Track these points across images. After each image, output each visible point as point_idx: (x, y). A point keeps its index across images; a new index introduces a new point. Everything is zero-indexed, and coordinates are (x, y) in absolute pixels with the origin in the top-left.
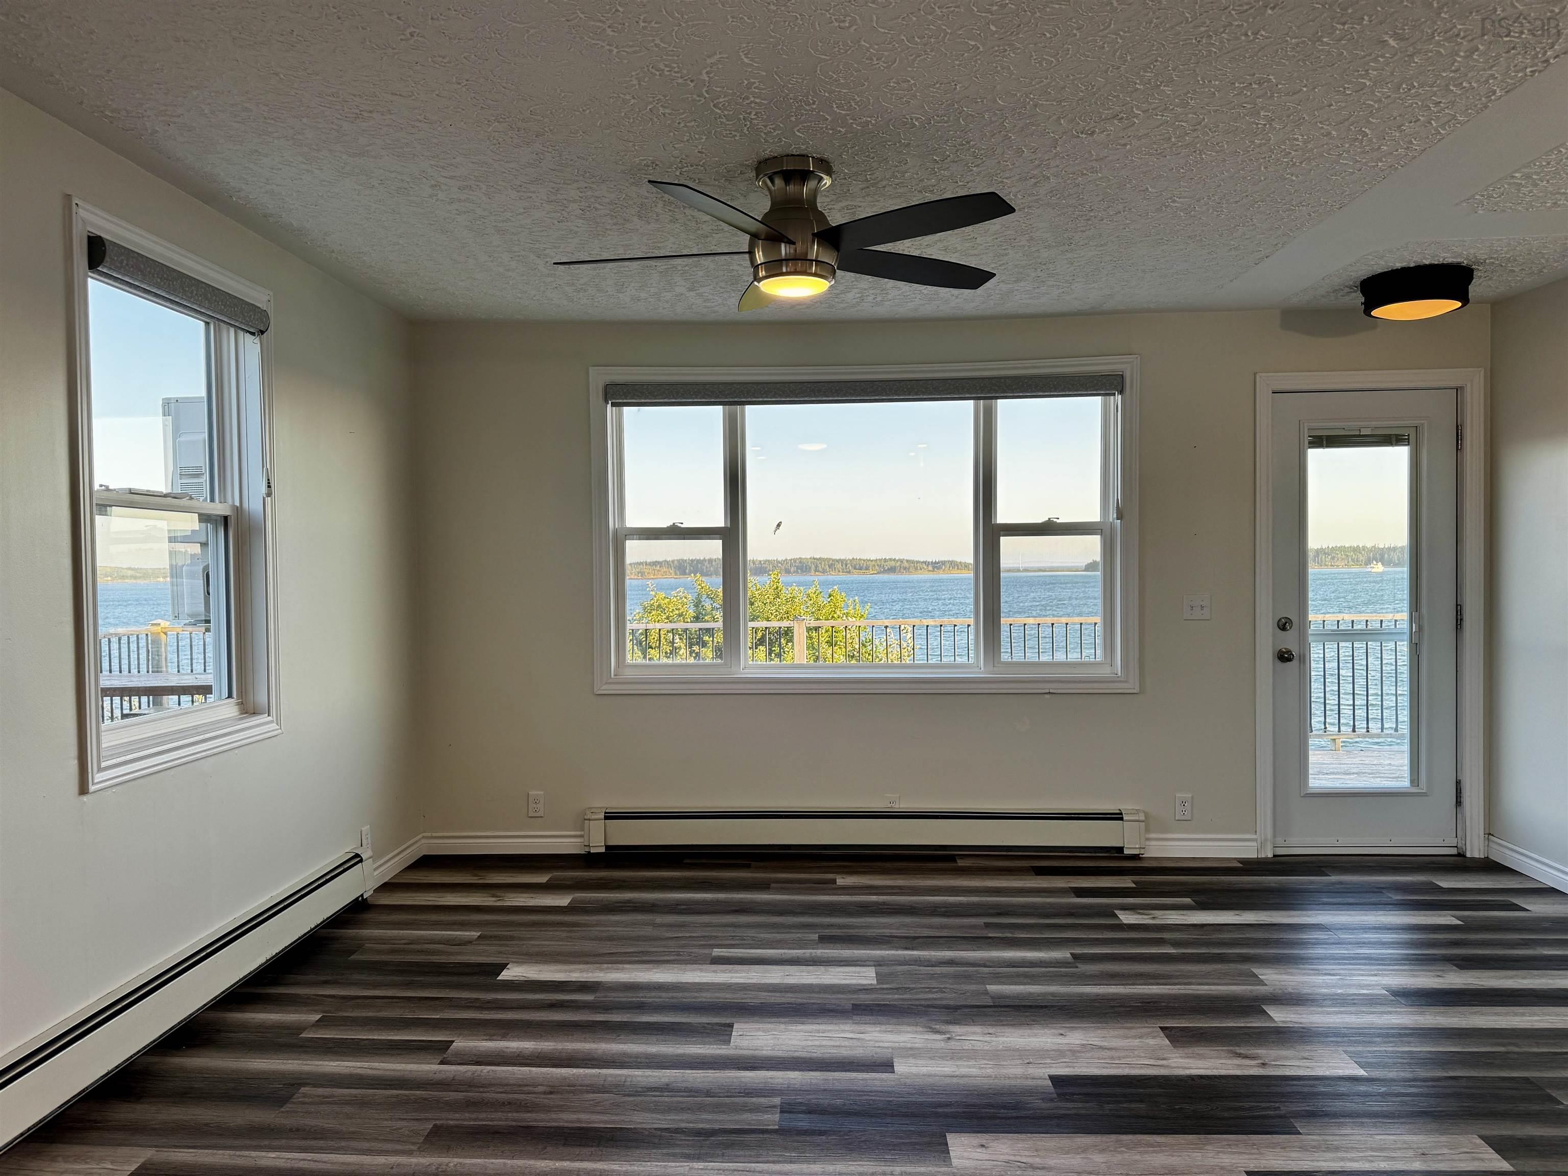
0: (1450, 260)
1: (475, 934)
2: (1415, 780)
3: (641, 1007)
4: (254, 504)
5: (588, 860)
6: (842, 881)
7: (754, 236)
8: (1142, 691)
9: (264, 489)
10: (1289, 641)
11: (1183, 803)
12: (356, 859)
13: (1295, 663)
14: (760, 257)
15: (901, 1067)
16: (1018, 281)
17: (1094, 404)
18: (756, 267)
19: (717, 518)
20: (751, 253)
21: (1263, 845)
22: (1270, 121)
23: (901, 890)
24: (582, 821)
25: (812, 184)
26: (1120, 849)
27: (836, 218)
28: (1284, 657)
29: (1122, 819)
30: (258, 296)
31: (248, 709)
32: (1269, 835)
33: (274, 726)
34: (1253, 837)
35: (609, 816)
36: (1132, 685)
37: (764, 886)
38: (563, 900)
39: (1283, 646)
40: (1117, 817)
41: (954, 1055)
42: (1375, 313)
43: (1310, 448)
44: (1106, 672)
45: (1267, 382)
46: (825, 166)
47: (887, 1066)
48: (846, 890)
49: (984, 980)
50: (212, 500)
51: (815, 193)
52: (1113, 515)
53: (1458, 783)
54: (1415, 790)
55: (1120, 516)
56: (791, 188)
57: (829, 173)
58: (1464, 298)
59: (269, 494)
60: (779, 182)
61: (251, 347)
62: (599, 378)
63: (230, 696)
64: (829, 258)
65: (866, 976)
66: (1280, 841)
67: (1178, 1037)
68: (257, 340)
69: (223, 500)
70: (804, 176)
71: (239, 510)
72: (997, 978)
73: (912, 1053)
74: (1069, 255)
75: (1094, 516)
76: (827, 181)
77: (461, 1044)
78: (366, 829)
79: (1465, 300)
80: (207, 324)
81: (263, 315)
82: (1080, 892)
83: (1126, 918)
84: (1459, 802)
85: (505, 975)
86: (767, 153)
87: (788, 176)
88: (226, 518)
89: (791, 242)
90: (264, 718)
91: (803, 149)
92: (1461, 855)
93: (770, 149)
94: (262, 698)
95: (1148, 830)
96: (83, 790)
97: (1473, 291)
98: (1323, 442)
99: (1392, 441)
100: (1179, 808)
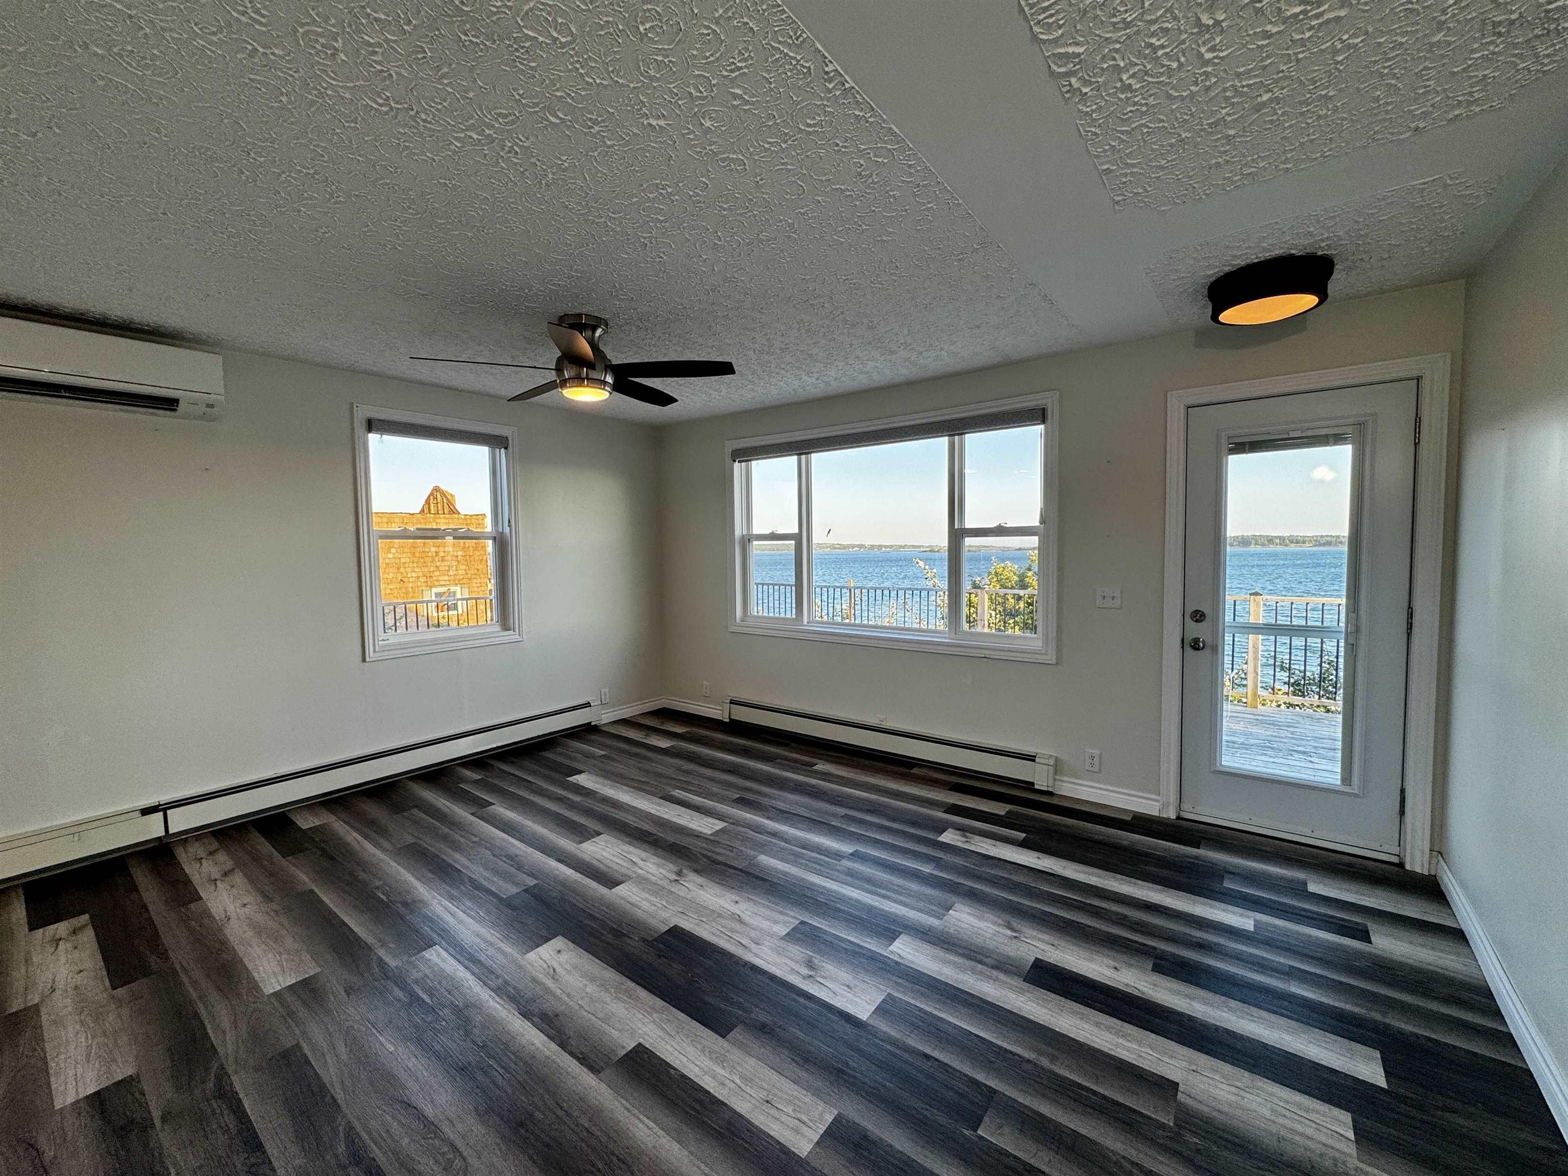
2: (1347, 778)
4: (506, 530)
6: (820, 766)
8: (1057, 664)
11: (1093, 758)
12: (588, 705)
13: (1207, 652)
21: (1165, 806)
24: (723, 703)
26: (1033, 784)
28: (1197, 645)
29: (1034, 761)
30: (502, 431)
31: (506, 627)
32: (1174, 799)
33: (517, 636)
34: (1157, 798)
35: (732, 702)
36: (1050, 658)
39: (1194, 636)
40: (1031, 758)
42: (1223, 318)
43: (1229, 454)
45: (1180, 399)
48: (811, 772)
53: (1402, 792)
54: (1347, 789)
55: (1043, 521)
58: (1323, 293)
61: (503, 456)
62: (729, 447)
63: (499, 621)
65: (713, 828)
66: (1186, 807)
68: (505, 451)
69: (496, 528)
71: (501, 534)
78: (604, 690)
81: (505, 439)
82: (953, 809)
83: (947, 836)
84: (1402, 812)
85: (572, 778)
88: (495, 538)
90: (511, 632)
92: (1401, 865)
94: (512, 624)
95: (1057, 773)
96: (364, 660)
97: (1334, 286)
98: (1241, 447)
99: (1338, 439)
100: (1089, 761)
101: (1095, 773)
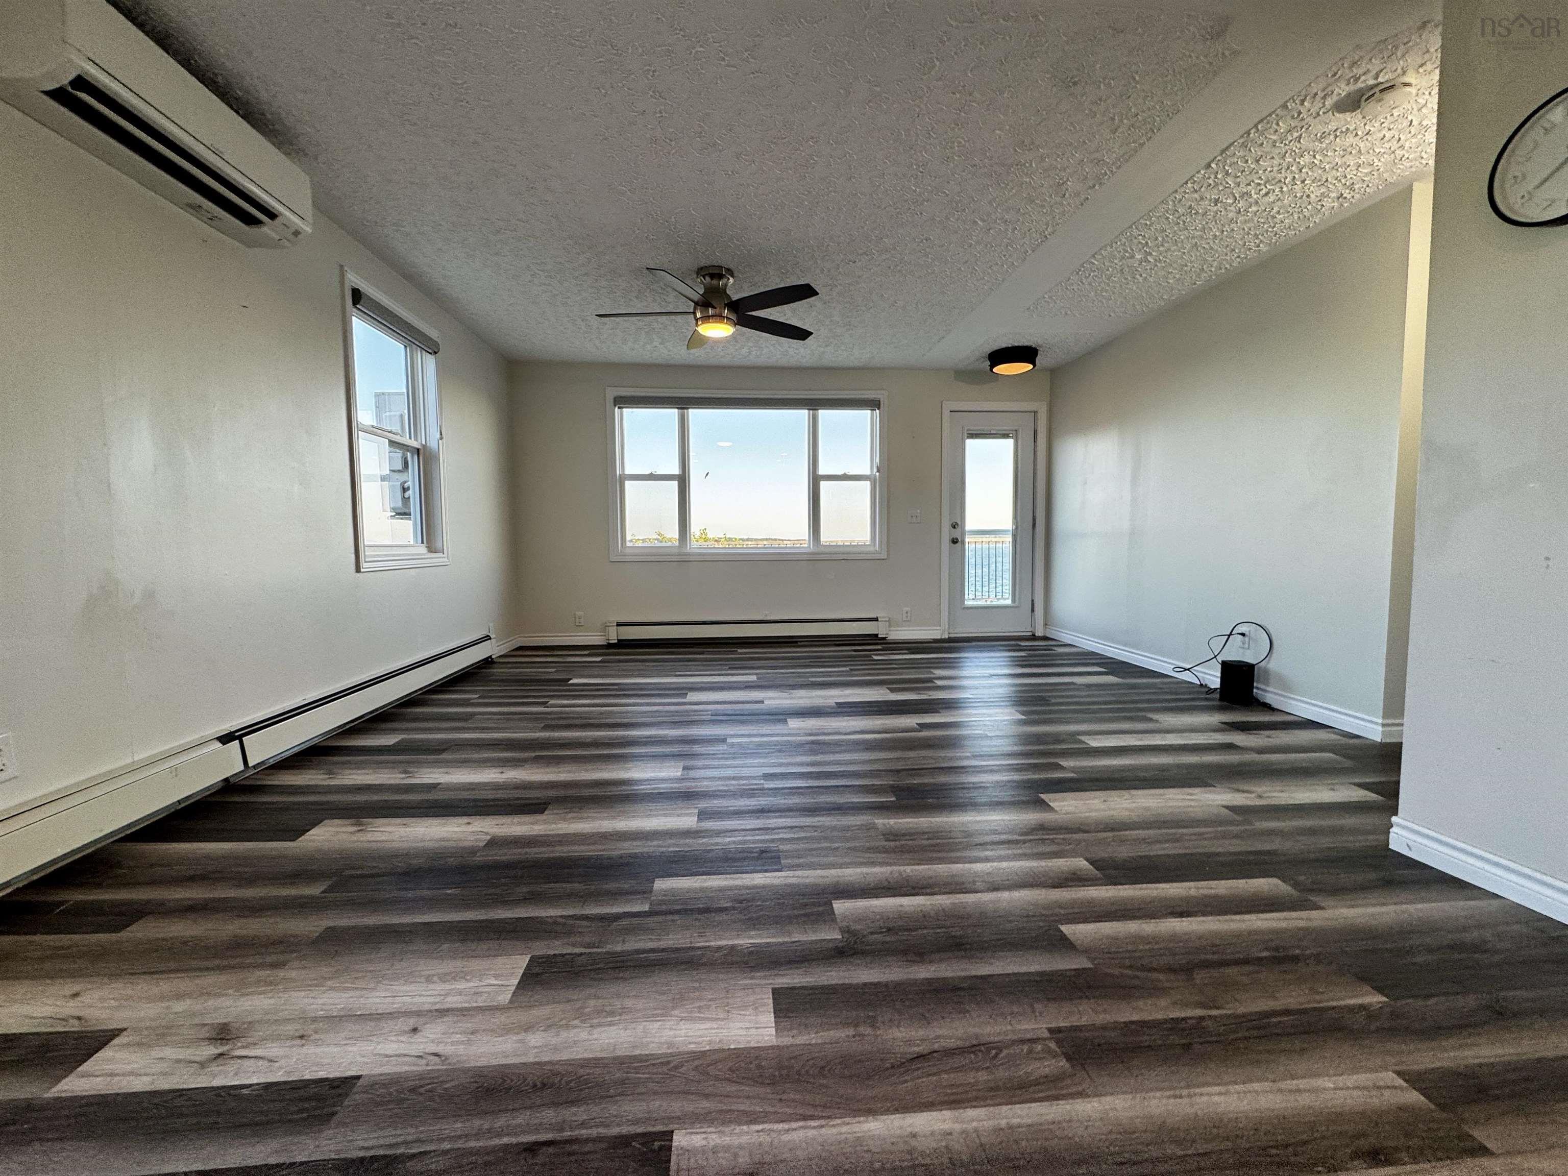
0: (1026, 344)
1: (553, 670)
2: (1013, 601)
3: (641, 689)
4: (433, 443)
5: (610, 646)
6: (739, 651)
7: (697, 304)
8: (888, 558)
9: (438, 436)
10: (956, 534)
11: (907, 613)
12: (487, 638)
13: (959, 544)
14: (699, 315)
15: (766, 702)
16: (826, 346)
17: (867, 413)
18: (697, 320)
19: (676, 471)
20: (694, 313)
21: (944, 631)
22: (933, 260)
23: (770, 653)
24: (605, 627)
25: (725, 280)
26: (876, 635)
27: (735, 297)
28: (955, 541)
29: (878, 621)
30: (433, 334)
31: (431, 549)
32: (947, 627)
33: (446, 560)
34: (939, 628)
35: (619, 625)
36: (884, 555)
37: (702, 653)
38: (599, 659)
39: (955, 536)
40: (876, 620)
41: (792, 698)
42: (995, 370)
43: (968, 438)
44: (872, 549)
45: (949, 406)
46: (730, 272)
47: (762, 702)
48: (741, 654)
49: (808, 677)
50: (410, 438)
51: (726, 285)
52: (875, 470)
53: (1033, 601)
54: (1014, 605)
55: (878, 471)
56: (715, 282)
57: (733, 277)
58: (1033, 363)
59: (441, 438)
60: (708, 279)
61: (430, 362)
62: (611, 393)
63: (422, 542)
64: (733, 317)
65: (754, 678)
66: (951, 631)
67: (892, 690)
68: (433, 357)
69: (416, 440)
70: (720, 276)
71: (424, 446)
72: (813, 677)
73: (770, 698)
74: (851, 332)
75: (867, 472)
76: (731, 280)
77: (552, 702)
78: (491, 625)
79: (1034, 366)
80: (406, 347)
81: (436, 344)
82: (855, 651)
83: (875, 658)
84: (1033, 611)
85: (571, 682)
86: (702, 264)
87: (712, 276)
88: (418, 450)
89: (714, 307)
90: (441, 555)
91: (720, 263)
92: (1034, 635)
93: (704, 262)
94: (439, 545)
95: (890, 626)
96: (358, 570)
97: (1038, 360)
98: (972, 436)
99: (1005, 436)
100: (905, 615)
101: (907, 622)
